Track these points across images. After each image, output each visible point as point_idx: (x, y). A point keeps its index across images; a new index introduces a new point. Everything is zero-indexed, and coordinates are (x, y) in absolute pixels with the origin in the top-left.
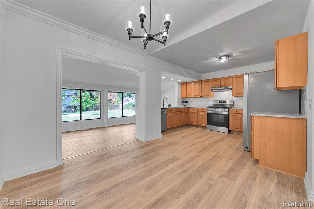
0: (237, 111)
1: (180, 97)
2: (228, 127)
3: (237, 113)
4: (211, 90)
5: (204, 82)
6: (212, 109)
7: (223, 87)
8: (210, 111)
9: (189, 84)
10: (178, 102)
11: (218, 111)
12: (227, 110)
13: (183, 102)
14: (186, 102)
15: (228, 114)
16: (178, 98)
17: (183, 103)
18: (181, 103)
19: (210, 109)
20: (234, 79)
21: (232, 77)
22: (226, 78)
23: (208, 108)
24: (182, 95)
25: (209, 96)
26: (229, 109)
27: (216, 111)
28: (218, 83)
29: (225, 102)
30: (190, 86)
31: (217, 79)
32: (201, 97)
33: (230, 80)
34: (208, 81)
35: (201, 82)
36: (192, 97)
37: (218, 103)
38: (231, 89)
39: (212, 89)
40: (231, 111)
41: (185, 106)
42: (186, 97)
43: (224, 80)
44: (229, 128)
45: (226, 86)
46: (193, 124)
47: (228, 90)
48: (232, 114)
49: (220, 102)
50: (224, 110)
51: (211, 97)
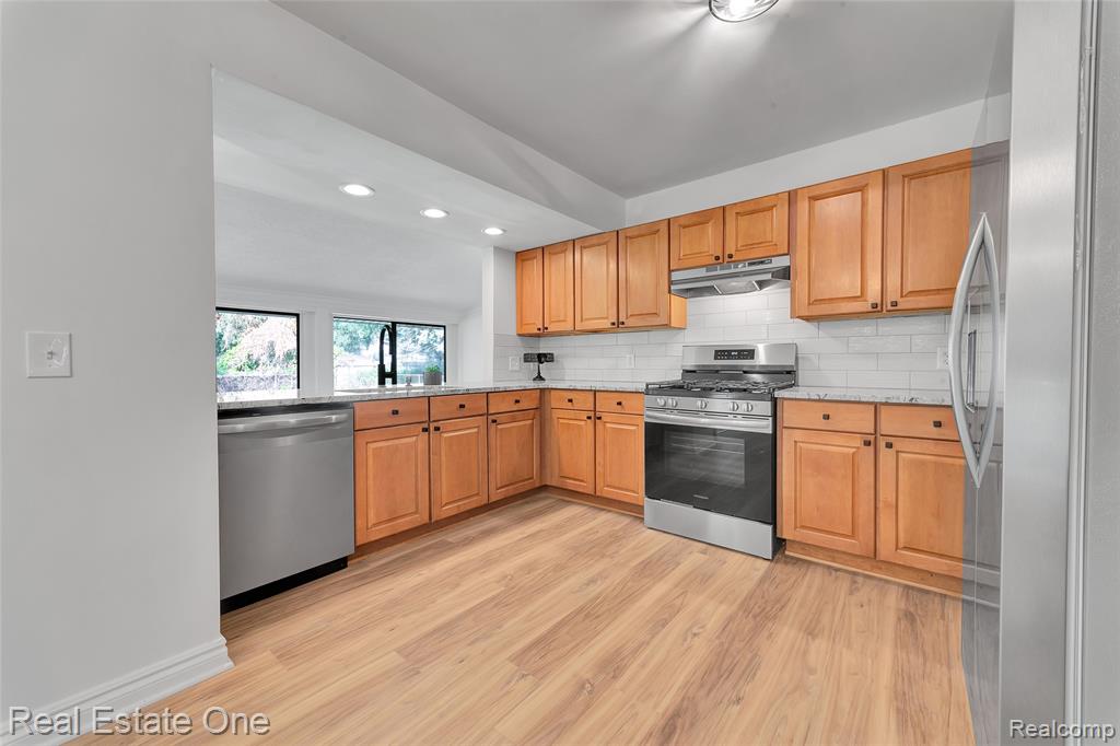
0: (827, 417)
1: (513, 332)
2: (772, 520)
3: (823, 424)
4: (671, 283)
5: (631, 238)
6: (671, 401)
7: (737, 262)
8: (664, 409)
9: (554, 257)
10: (499, 357)
11: (709, 414)
12: (764, 407)
13: (527, 358)
14: (542, 358)
15: (770, 431)
16: (498, 337)
17: (526, 361)
18: (515, 362)
19: (661, 401)
20: (803, 206)
21: (792, 196)
22: (754, 209)
23: (647, 392)
24: (521, 321)
25: (657, 321)
26: (775, 401)
27: (696, 412)
28: (709, 241)
29: (750, 354)
30: (559, 268)
31: (701, 219)
32: (618, 325)
33: (780, 215)
34: (650, 230)
35: (618, 241)
36: (569, 327)
37: (710, 361)
38: (785, 274)
39: (676, 276)
40: (789, 415)
41: (539, 378)
42: (542, 333)
43: (744, 222)
44: (774, 523)
45: (756, 254)
46: (571, 484)
47: (769, 276)
48: (798, 435)
49: (721, 354)
50: (743, 405)
51: (667, 326)
